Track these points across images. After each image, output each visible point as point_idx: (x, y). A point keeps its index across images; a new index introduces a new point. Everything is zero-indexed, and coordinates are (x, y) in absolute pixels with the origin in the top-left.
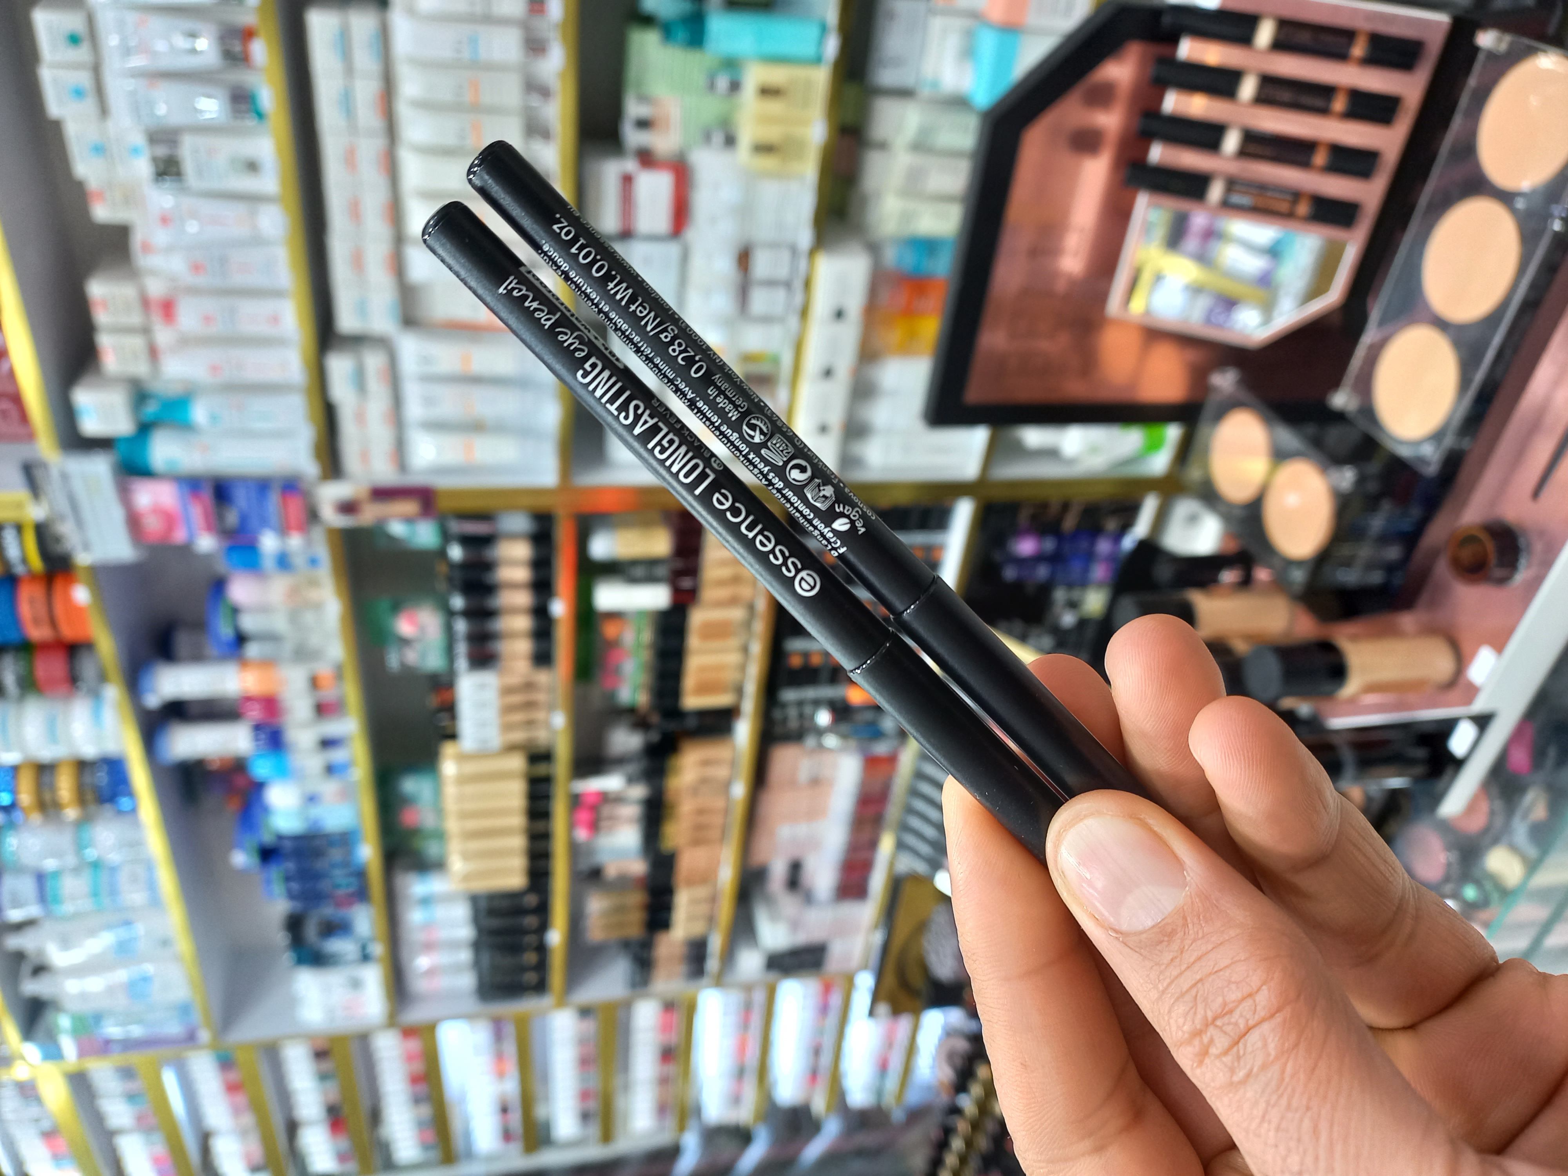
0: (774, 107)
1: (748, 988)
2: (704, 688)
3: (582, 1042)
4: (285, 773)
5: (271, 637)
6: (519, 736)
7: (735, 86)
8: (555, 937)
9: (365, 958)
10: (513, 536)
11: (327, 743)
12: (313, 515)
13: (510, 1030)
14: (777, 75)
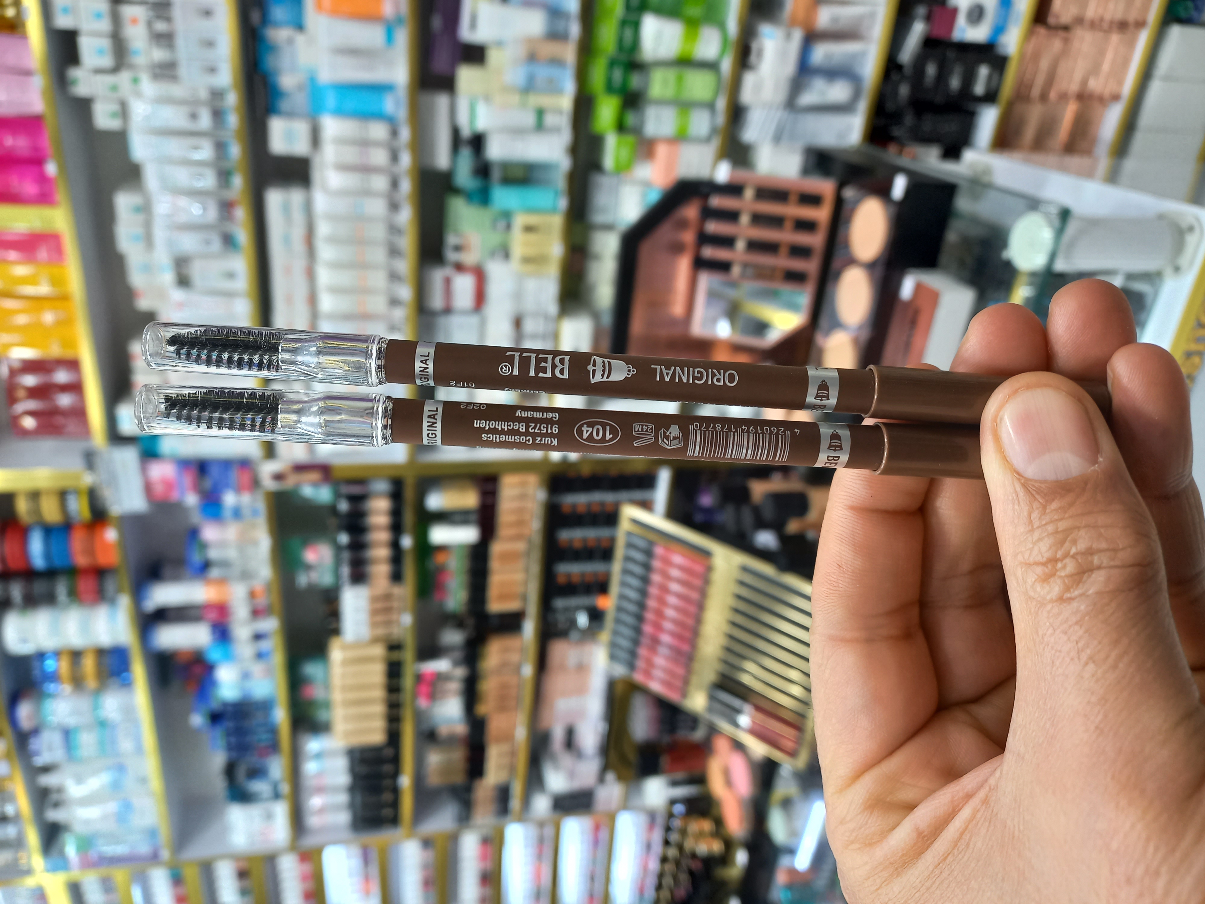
0: (532, 237)
1: (541, 824)
2: (503, 597)
3: (425, 867)
4: (229, 657)
5: (225, 564)
6: (381, 631)
7: (508, 227)
8: (405, 781)
9: (277, 796)
10: (378, 495)
11: (258, 637)
12: (255, 483)
13: (374, 856)
14: (532, 220)
